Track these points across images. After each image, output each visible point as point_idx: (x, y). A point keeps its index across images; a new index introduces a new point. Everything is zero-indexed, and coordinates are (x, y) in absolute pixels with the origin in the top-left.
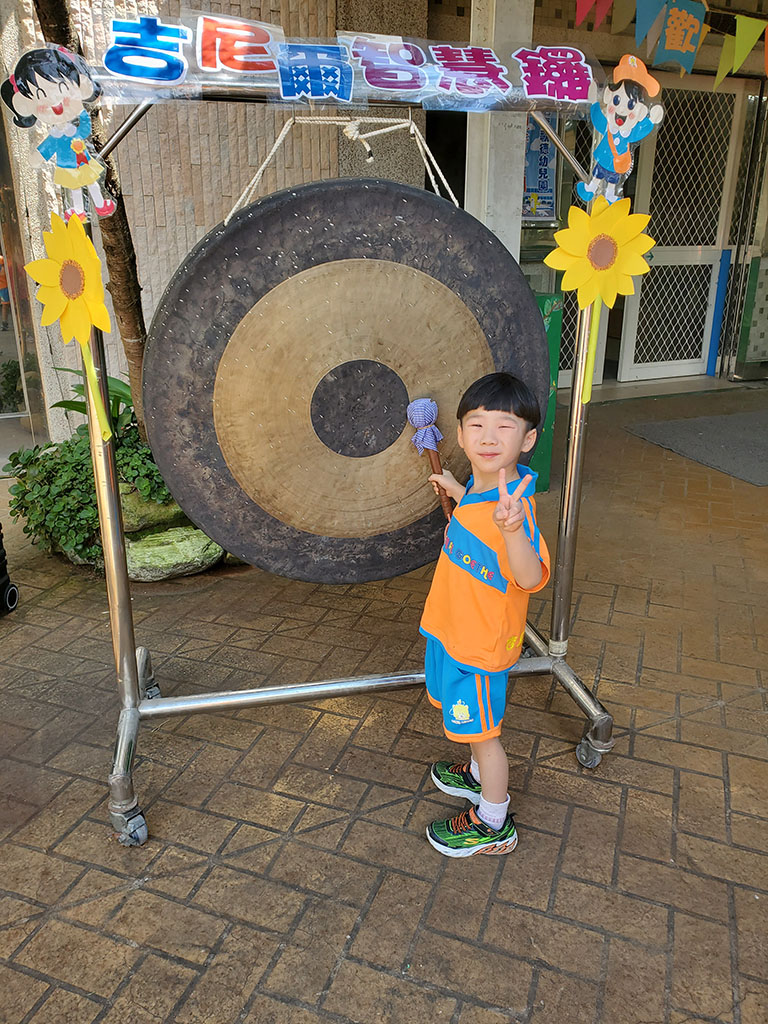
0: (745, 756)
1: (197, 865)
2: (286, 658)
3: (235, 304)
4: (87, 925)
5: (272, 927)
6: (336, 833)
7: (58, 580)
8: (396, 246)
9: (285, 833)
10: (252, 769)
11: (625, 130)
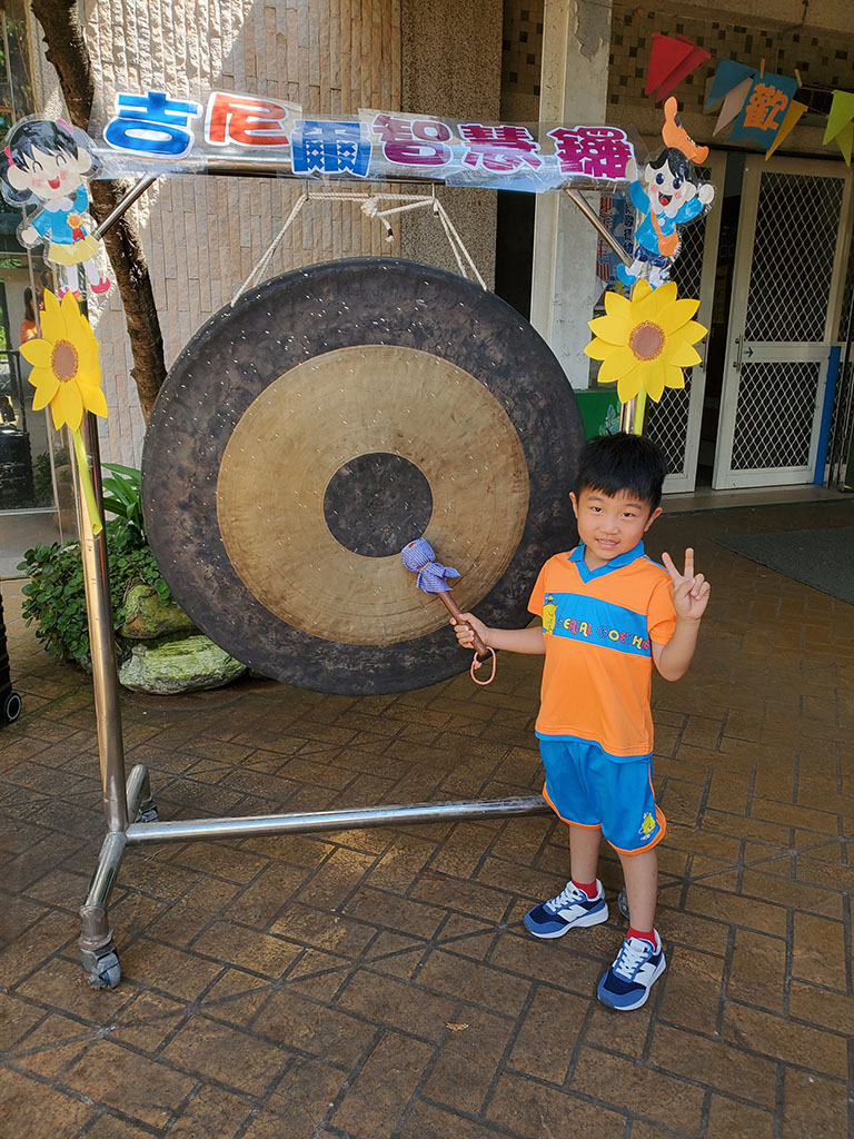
0: (814, 915)
1: (172, 1014)
2: (304, 785)
3: (240, 391)
4: (40, 1076)
5: (247, 1090)
6: (333, 982)
7: (68, 690)
8: (417, 331)
9: (277, 980)
10: (250, 907)
11: (671, 210)
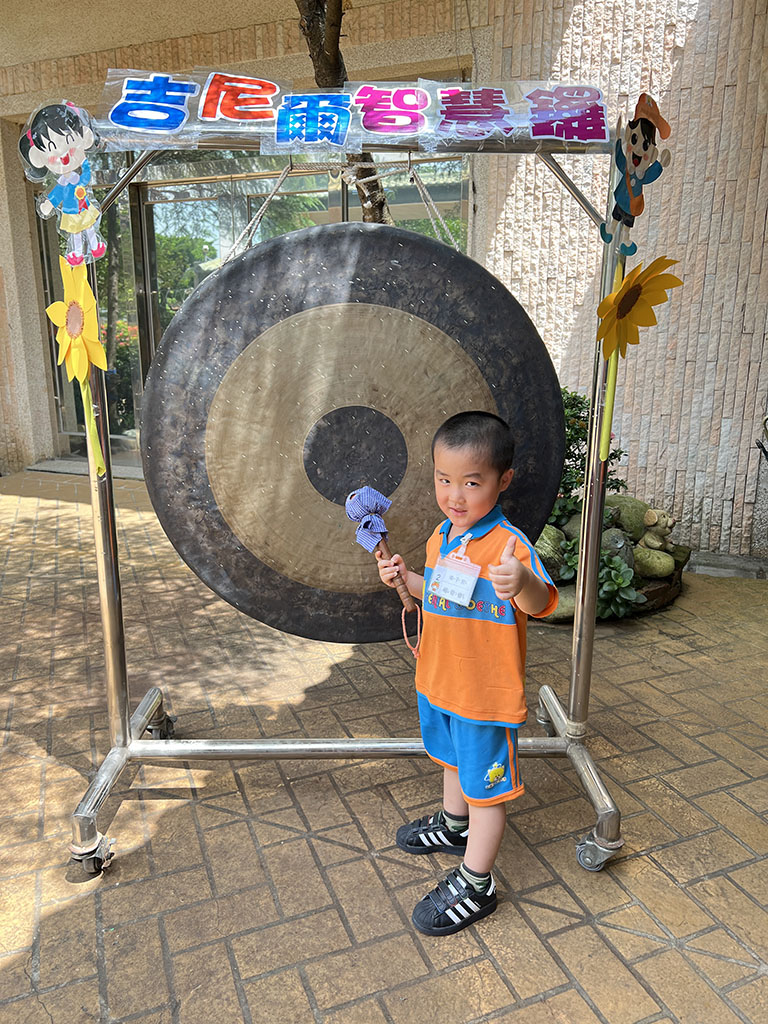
11: (640, 171)
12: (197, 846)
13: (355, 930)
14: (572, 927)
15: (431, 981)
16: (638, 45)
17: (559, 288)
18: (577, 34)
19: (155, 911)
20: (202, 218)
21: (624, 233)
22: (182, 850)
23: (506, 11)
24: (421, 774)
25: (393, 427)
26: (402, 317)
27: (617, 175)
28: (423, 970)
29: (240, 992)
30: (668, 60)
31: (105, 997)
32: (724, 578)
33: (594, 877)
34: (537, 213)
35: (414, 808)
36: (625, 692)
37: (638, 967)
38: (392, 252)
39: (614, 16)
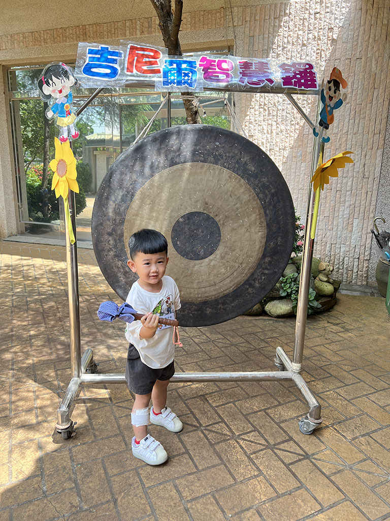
11: (332, 104)
12: (116, 425)
13: (197, 464)
14: (300, 460)
15: (236, 486)
16: (315, 37)
17: (275, 154)
18: (285, 31)
19: (100, 456)
20: (91, 114)
21: (324, 132)
22: (109, 427)
23: (251, 18)
24: (221, 390)
25: (214, 222)
26: (221, 169)
27: (321, 105)
28: (232, 482)
29: (146, 493)
30: (329, 45)
31: (80, 497)
32: (356, 296)
33: (308, 437)
34: (265, 117)
35: (219, 406)
36: (314, 350)
37: (332, 478)
38: (216, 138)
39: (303, 23)
